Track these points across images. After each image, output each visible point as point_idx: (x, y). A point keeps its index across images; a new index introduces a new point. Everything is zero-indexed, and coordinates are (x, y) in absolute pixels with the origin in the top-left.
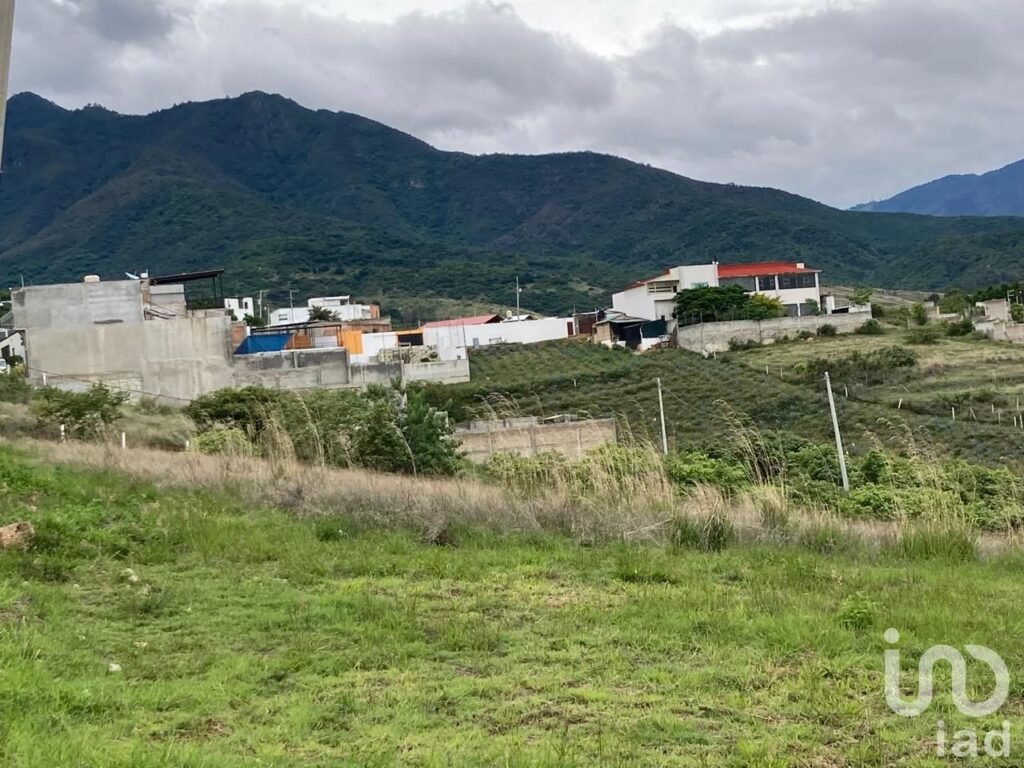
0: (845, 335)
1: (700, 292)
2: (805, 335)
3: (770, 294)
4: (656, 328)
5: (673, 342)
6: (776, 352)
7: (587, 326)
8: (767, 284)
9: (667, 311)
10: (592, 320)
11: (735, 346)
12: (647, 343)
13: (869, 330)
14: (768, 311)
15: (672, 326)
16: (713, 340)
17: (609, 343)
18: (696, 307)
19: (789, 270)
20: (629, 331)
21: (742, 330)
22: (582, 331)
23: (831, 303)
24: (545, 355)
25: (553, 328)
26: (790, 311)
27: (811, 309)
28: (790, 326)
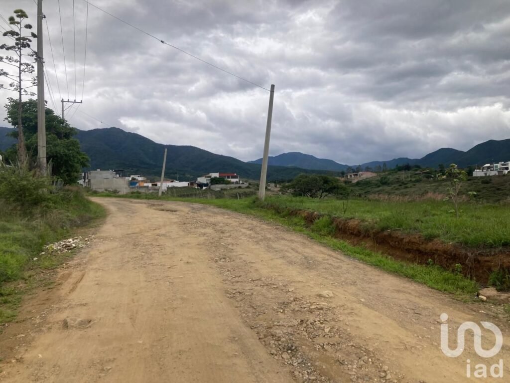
0: (243, 188)
1: (215, 178)
2: (235, 188)
3: (229, 179)
4: (206, 185)
5: (210, 188)
6: (230, 191)
7: (192, 184)
8: (229, 177)
9: (208, 182)
10: (193, 183)
11: (222, 189)
12: (204, 188)
13: (248, 187)
14: (229, 183)
15: (210, 185)
16: (218, 188)
17: (197, 188)
18: (214, 181)
19: (233, 175)
20: (201, 185)
21: (223, 186)
22: (191, 185)
23: (241, 182)
24: (183, 189)
25: (185, 184)
26: (233, 183)
27: (237, 183)
28: (233, 186)
